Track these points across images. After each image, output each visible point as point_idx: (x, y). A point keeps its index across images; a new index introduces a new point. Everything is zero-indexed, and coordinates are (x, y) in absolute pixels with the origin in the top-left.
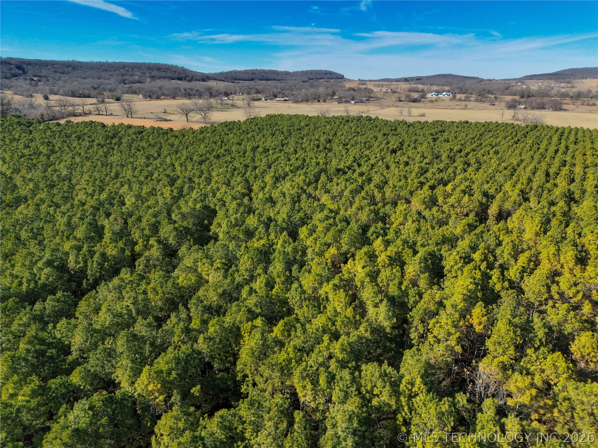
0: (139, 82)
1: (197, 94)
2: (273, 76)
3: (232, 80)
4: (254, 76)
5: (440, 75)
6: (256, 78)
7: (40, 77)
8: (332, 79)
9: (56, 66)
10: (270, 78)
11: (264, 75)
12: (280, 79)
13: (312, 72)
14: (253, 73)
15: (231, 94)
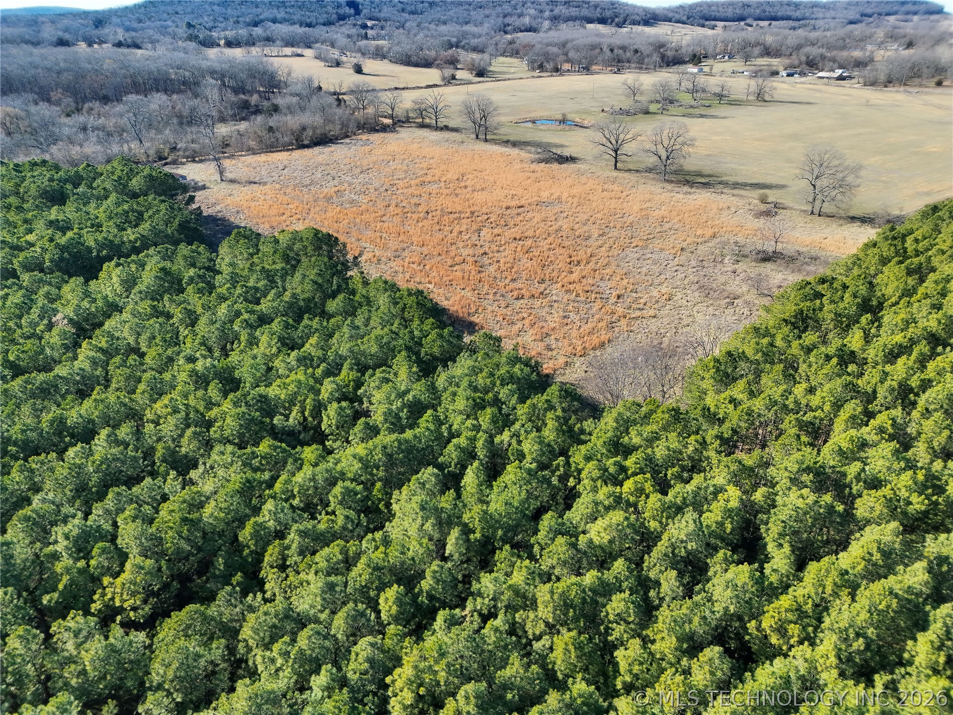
0: (529, 30)
1: (635, 58)
3: (701, 21)
4: (748, 11)
6: (749, 16)
7: (378, 20)
8: (915, 13)
11: (768, 9)
12: (800, 17)
15: (705, 57)
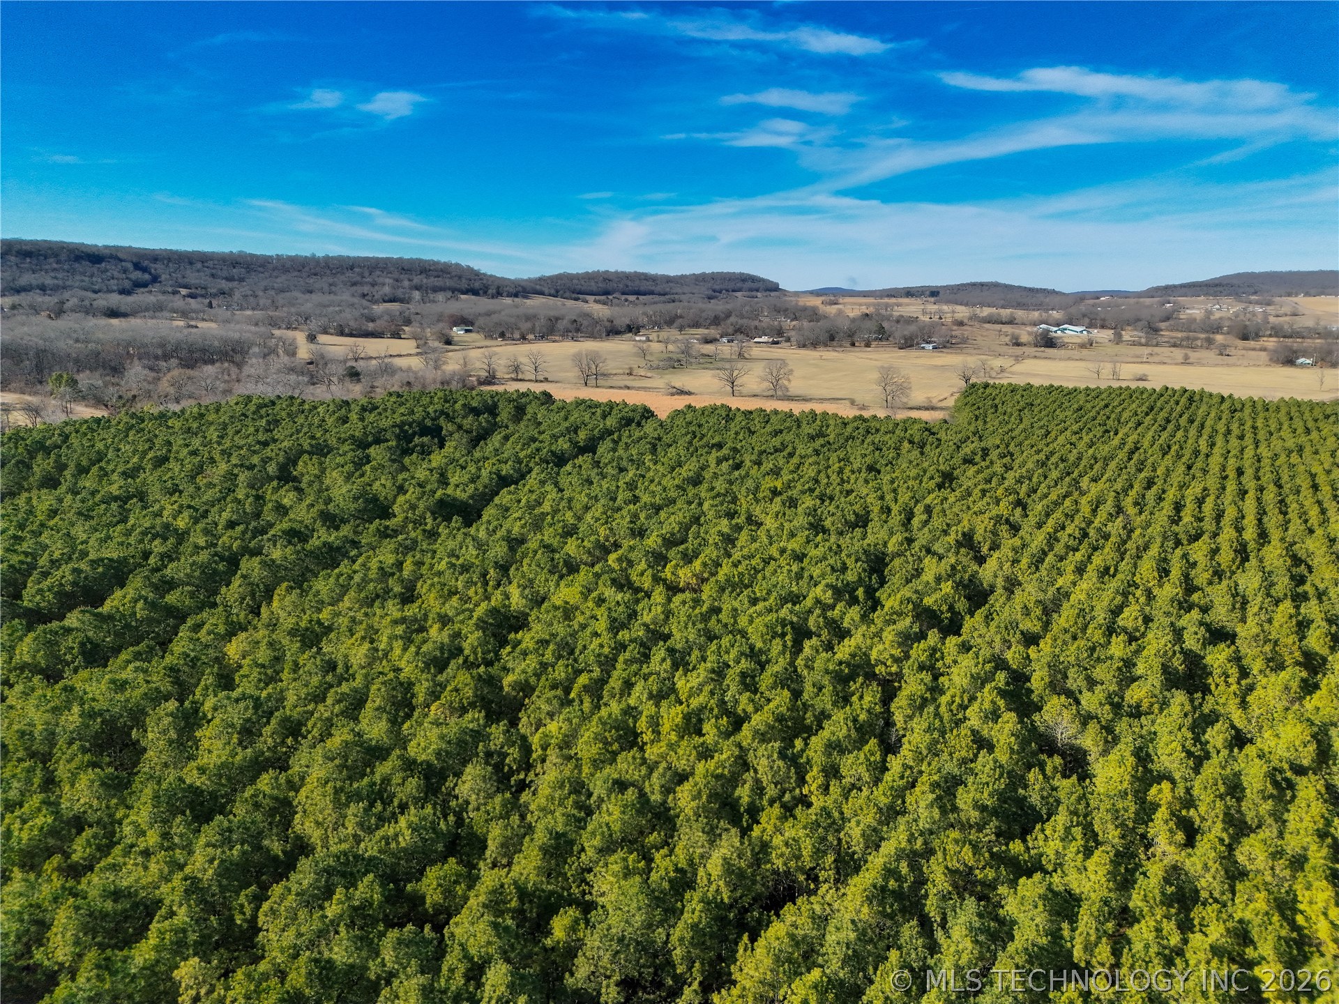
0: (393, 300)
2: (645, 286)
3: (573, 295)
4: (610, 286)
5: (974, 285)
9: (210, 264)
10: (642, 289)
11: (629, 283)
13: (714, 277)
14: (605, 279)
